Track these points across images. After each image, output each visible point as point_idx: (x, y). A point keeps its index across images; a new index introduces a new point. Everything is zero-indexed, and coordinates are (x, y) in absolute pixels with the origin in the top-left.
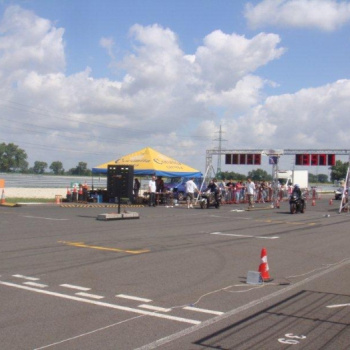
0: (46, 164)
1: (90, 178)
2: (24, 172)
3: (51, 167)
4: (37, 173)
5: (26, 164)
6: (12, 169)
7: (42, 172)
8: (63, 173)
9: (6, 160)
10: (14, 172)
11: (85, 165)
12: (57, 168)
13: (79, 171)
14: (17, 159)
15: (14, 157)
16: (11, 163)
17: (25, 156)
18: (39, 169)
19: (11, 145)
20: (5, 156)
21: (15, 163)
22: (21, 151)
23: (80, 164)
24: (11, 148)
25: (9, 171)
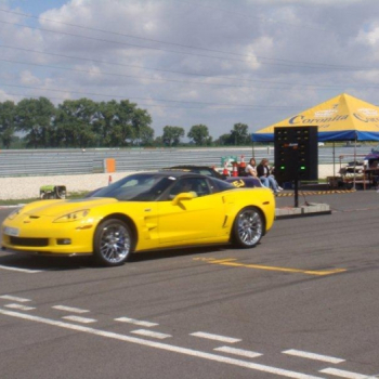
0: (180, 131)
1: (249, 149)
2: (146, 144)
3: (190, 135)
4: (168, 145)
5: (151, 133)
6: (128, 141)
7: (176, 144)
8: (209, 144)
9: (119, 127)
10: (132, 145)
11: (245, 127)
12: (199, 136)
13: (236, 138)
14: (136, 123)
15: (130, 123)
16: (127, 133)
17: (148, 120)
18: (171, 138)
19: (124, 104)
20: (117, 122)
21: (132, 130)
22: (142, 113)
23: (236, 126)
24: (126, 107)
25: (125, 145)
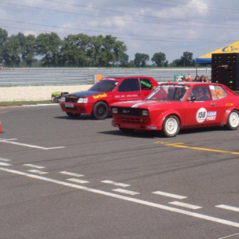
0: (146, 57)
1: (194, 69)
2: (123, 65)
3: (153, 59)
4: (138, 66)
5: (126, 57)
6: (111, 63)
7: (144, 65)
8: (166, 65)
9: (104, 53)
10: (113, 66)
11: (191, 55)
12: (159, 60)
14: (116, 52)
15: (112, 51)
16: (110, 57)
17: (125, 48)
18: (140, 61)
19: (108, 37)
20: (103, 50)
21: (114, 56)
22: (120, 44)
24: (109, 40)
25: (109, 66)
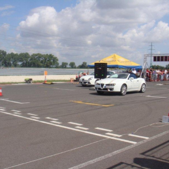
0: (67, 64)
1: (87, 70)
2: (57, 67)
3: (70, 65)
4: (63, 68)
5: (58, 64)
7: (65, 67)
8: (75, 68)
9: (49, 62)
10: (52, 67)
11: (86, 63)
12: (72, 65)
13: (83, 66)
14: (54, 61)
15: (52, 61)
16: (51, 64)
17: (57, 60)
18: (64, 66)
19: (50, 55)
20: (48, 60)
21: (53, 63)
22: (56, 58)
23: (84, 63)
24: (51, 56)
25: (50, 67)
